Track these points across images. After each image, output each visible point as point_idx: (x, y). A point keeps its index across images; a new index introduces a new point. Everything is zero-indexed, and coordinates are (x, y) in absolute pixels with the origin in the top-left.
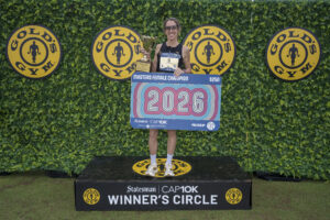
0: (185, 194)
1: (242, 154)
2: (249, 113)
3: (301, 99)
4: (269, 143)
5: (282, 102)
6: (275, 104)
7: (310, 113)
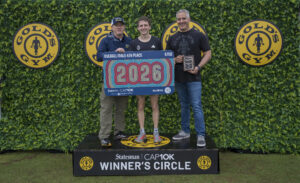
0: (164, 161)
1: (217, 131)
2: (222, 94)
3: (268, 82)
4: (241, 121)
5: (250, 85)
6: (244, 86)
7: (276, 94)
